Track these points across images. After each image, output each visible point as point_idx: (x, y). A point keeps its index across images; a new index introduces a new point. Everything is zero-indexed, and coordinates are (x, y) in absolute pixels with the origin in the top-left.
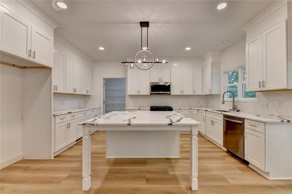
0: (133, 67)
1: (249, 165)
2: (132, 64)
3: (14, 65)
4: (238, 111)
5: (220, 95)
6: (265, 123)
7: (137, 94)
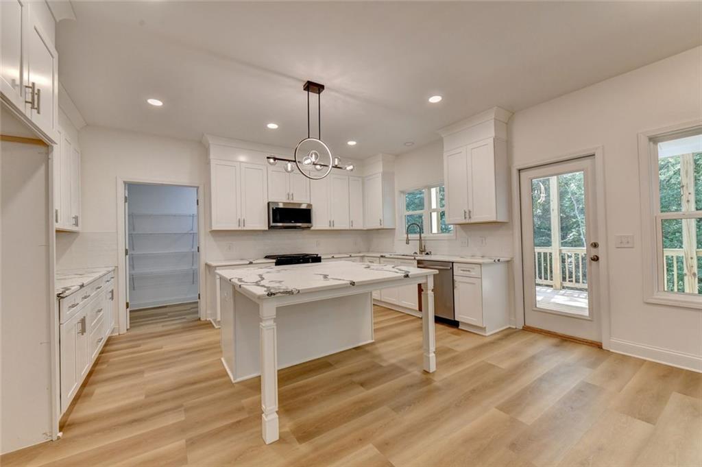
0: (292, 171)
1: (460, 327)
2: (289, 165)
4: (427, 254)
5: (394, 229)
6: (480, 264)
7: (237, 228)
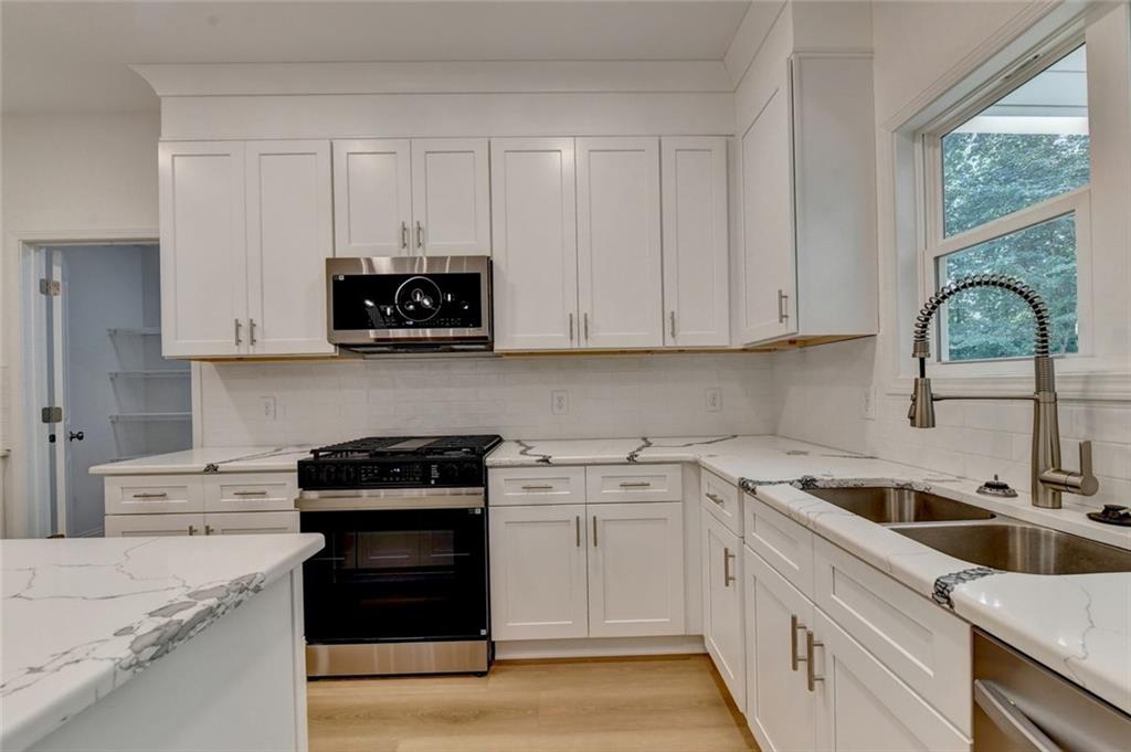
7: (234, 351)
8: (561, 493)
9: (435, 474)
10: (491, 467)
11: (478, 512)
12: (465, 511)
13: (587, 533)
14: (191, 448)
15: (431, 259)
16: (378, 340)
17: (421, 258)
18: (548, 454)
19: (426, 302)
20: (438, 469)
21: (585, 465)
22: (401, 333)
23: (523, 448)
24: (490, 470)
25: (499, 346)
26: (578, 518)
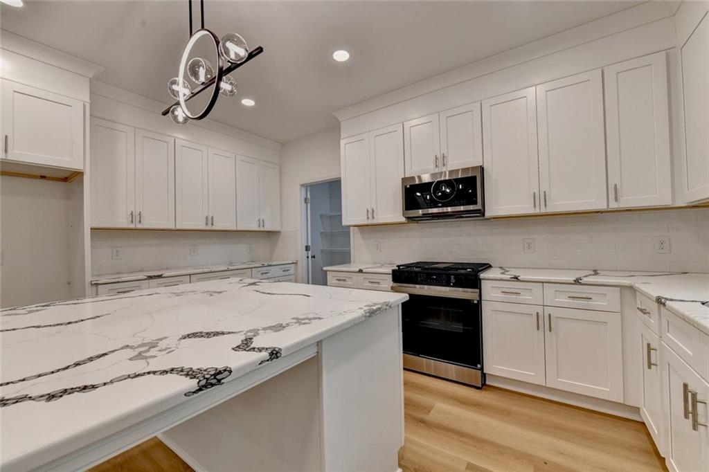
3: (43, 177)
7: (366, 222)
8: (526, 297)
9: (453, 280)
10: (483, 279)
11: (476, 302)
12: (469, 300)
13: (544, 323)
14: (350, 262)
15: (451, 172)
16: (423, 214)
17: (445, 172)
18: (518, 275)
19: (448, 191)
20: (454, 278)
21: (543, 282)
22: (435, 210)
23: (503, 271)
24: (482, 281)
25: (487, 214)
26: (538, 313)
